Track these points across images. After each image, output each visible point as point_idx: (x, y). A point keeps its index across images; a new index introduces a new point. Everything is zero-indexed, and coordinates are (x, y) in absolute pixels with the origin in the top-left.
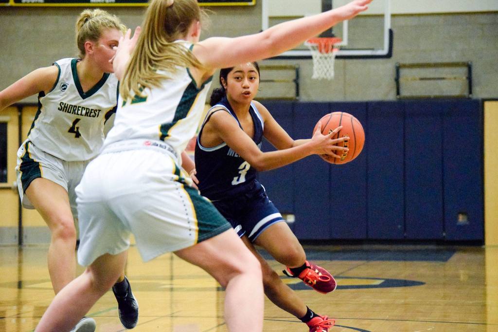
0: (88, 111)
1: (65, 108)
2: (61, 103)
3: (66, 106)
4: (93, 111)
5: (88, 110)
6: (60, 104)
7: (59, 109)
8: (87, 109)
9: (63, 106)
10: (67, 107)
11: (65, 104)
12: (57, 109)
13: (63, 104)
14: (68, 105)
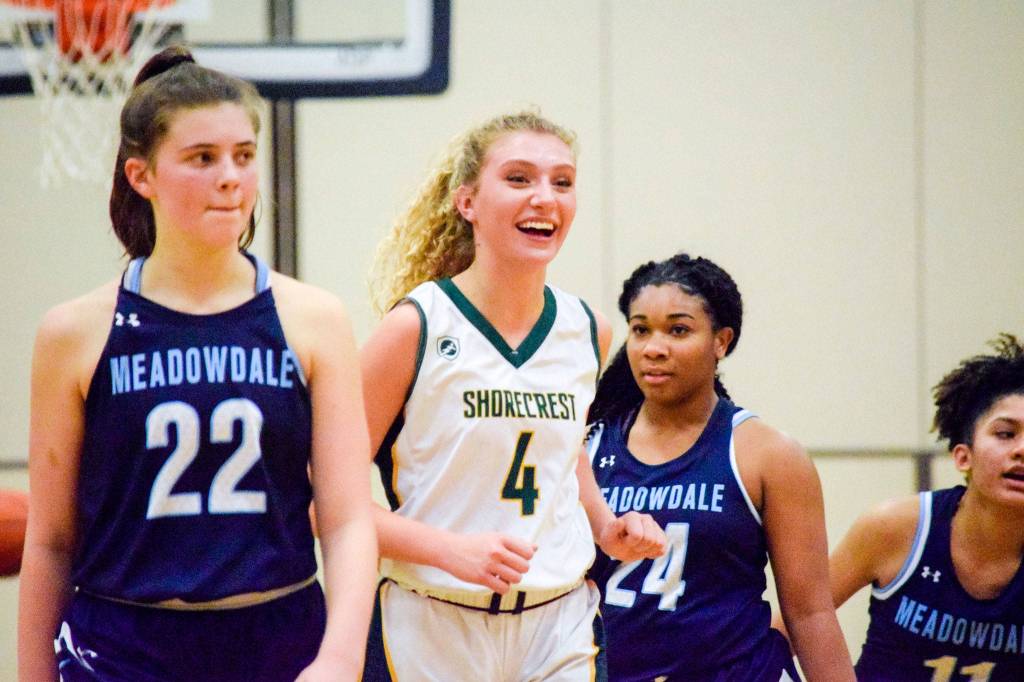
0: (541, 403)
1: (483, 405)
2: (466, 394)
3: (483, 397)
4: (555, 399)
5: (540, 398)
6: (466, 401)
7: (466, 414)
8: (537, 396)
9: (475, 402)
10: (486, 401)
11: (479, 393)
12: (463, 414)
13: (472, 394)
14: (487, 393)
